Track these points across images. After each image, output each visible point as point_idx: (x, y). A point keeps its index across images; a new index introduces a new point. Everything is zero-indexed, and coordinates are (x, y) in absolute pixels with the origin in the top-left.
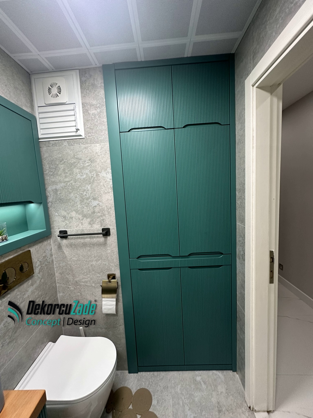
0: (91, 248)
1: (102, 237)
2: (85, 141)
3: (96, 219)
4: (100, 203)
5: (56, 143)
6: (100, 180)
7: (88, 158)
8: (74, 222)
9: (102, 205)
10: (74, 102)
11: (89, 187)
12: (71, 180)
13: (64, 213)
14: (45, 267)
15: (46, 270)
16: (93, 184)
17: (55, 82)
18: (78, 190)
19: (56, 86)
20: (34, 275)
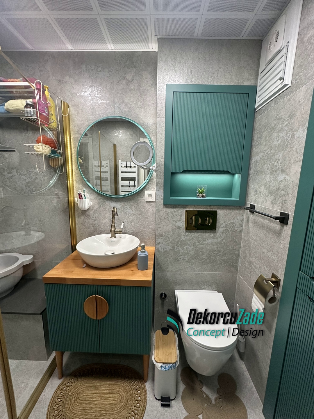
0: (267, 233)
1: (279, 224)
2: (290, 90)
3: (278, 198)
4: (287, 177)
5: (266, 108)
6: (294, 142)
7: (289, 114)
8: (261, 198)
9: (288, 180)
10: (288, 42)
11: (281, 155)
12: (268, 149)
13: (257, 186)
14: (231, 232)
15: (230, 234)
16: (286, 150)
17: (276, 30)
18: (272, 160)
19: (276, 34)
20: (217, 232)
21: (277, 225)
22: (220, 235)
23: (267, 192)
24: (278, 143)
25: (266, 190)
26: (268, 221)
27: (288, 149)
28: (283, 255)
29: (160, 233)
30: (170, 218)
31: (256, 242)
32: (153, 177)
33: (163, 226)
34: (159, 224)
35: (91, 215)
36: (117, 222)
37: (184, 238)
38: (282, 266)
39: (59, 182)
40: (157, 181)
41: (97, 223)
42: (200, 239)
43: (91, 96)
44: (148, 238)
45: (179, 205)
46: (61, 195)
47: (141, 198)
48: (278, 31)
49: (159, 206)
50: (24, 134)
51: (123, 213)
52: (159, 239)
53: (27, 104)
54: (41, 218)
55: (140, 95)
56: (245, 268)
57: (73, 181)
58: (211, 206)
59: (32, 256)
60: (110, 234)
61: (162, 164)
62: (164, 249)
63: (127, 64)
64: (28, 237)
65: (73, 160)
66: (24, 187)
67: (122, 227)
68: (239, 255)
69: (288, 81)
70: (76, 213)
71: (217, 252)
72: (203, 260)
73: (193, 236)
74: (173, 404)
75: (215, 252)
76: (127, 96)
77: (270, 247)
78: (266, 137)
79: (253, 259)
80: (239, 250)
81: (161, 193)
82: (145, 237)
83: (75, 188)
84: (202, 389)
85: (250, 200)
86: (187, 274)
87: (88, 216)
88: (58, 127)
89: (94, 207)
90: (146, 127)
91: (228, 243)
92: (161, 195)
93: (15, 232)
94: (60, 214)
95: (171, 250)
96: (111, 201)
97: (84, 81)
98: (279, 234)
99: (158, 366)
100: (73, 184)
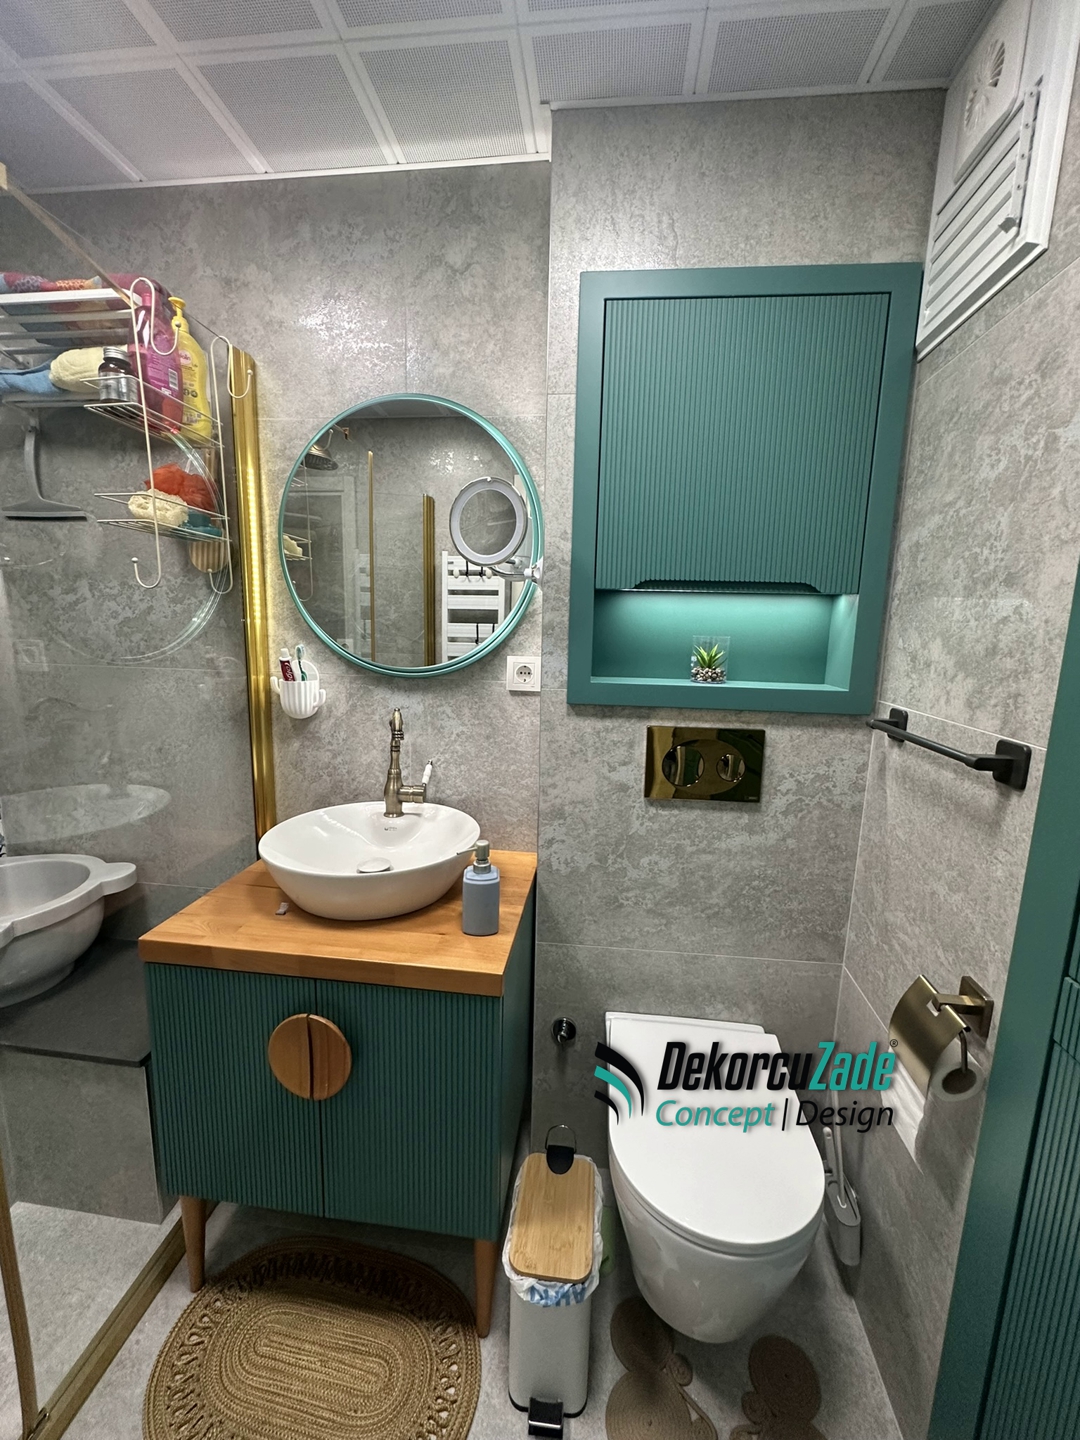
2: (1044, 266)
3: (991, 688)
4: (1026, 603)
5: (955, 343)
6: (1054, 468)
7: (1038, 359)
8: (931, 685)
9: (1029, 616)
10: (1037, 79)
11: (1004, 521)
12: (959, 498)
13: (915, 642)
14: (816, 812)
15: (815, 819)
16: (1024, 500)
17: (993, 41)
18: (970, 540)
19: (994, 56)
20: (764, 808)
21: (982, 790)
22: (778, 820)
23: (950, 664)
24: (997, 472)
25: (948, 657)
26: (951, 776)
27: (1032, 496)
28: (1005, 910)
29: (552, 805)
30: (590, 754)
31: (910, 852)
32: (535, 607)
33: (564, 781)
34: (551, 771)
35: (322, 734)
36: (409, 761)
37: (642, 825)
38: (1002, 950)
39: (222, 623)
40: (546, 621)
41: (345, 763)
42: (699, 832)
43: (328, 329)
44: (515, 820)
45: (624, 707)
46: (225, 668)
47: (493, 678)
48: (1003, 45)
49: (552, 709)
50: (112, 464)
51: (430, 730)
52: (552, 828)
53: (108, 360)
54: (163, 742)
55: (492, 318)
56: (867, 948)
57: (265, 617)
58: (742, 711)
59: (132, 868)
60: (384, 803)
61: (563, 560)
62: (567, 864)
63: (449, 210)
64: (120, 802)
65: (268, 546)
66: (113, 638)
67: (425, 780)
68: (848, 899)
69: (1036, 231)
70: (275, 729)
71: (764, 880)
72: (710, 908)
73: (673, 820)
74: (573, 1430)
75: (756, 883)
76: (447, 322)
77: (960, 875)
78: (951, 455)
79: (897, 917)
80: (848, 880)
81: (561, 663)
82: (506, 817)
83: (274, 641)
84: (685, 1388)
85: (890, 695)
86: (649, 955)
87: (315, 738)
88: (216, 437)
89: (336, 708)
90: (513, 430)
91: (807, 850)
92: (560, 671)
93: (82, 786)
94: (224, 731)
95: (595, 866)
96: (392, 689)
97: (305, 277)
98: (990, 827)
99: (521, 1285)
100: (267, 630)
